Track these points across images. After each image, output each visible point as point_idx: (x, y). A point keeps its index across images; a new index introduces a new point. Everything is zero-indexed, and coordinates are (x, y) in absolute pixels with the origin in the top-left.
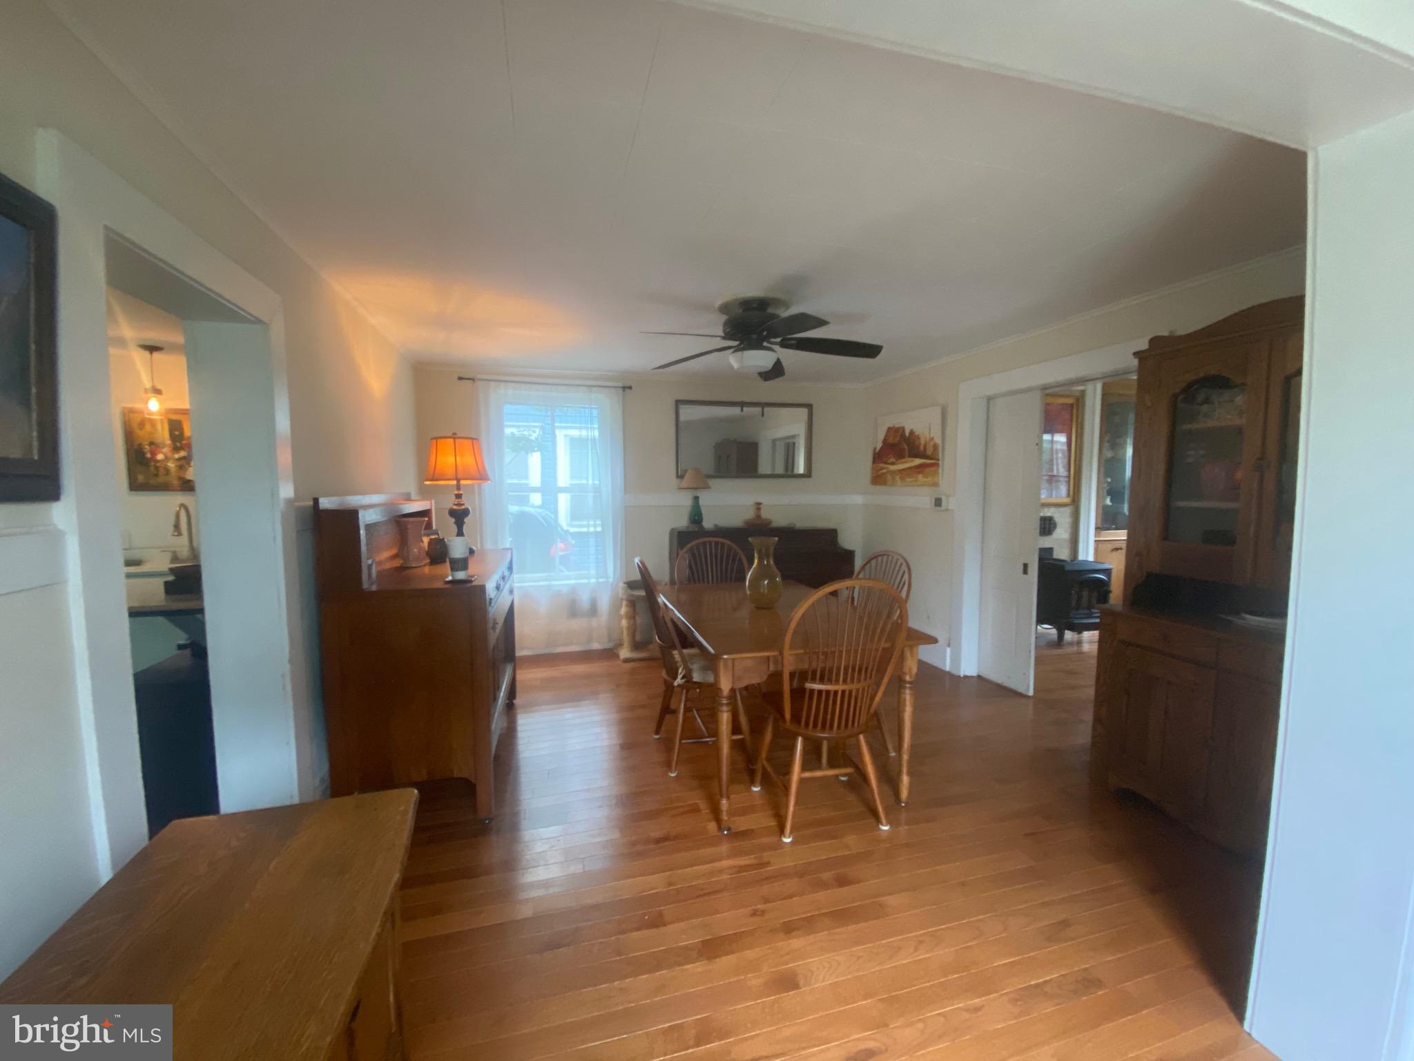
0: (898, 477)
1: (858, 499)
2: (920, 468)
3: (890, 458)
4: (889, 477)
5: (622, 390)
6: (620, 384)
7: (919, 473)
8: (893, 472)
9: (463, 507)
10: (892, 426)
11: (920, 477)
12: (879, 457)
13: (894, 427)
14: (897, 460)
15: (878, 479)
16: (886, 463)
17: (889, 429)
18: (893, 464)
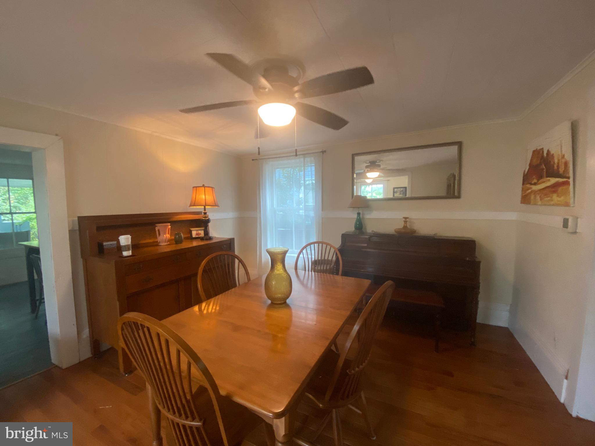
0: (538, 198)
1: (512, 216)
2: (554, 188)
3: (534, 179)
4: (532, 197)
5: (321, 153)
6: (321, 150)
7: (555, 192)
8: (535, 192)
9: (207, 218)
10: (535, 149)
11: (555, 196)
12: (527, 179)
13: (537, 149)
14: (538, 180)
15: (526, 199)
16: (531, 184)
17: (534, 151)
18: (535, 184)
